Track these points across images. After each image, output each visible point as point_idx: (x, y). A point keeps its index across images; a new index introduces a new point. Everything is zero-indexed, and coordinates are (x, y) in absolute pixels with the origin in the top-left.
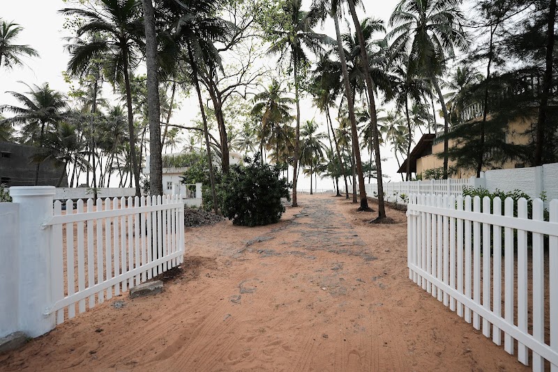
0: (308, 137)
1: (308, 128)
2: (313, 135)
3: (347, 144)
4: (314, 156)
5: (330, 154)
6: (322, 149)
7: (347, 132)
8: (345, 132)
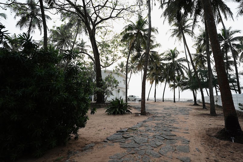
0: (171, 61)
1: (171, 55)
2: (176, 59)
3: (204, 66)
4: (177, 75)
5: (190, 73)
6: (182, 69)
7: (203, 56)
8: (201, 56)
